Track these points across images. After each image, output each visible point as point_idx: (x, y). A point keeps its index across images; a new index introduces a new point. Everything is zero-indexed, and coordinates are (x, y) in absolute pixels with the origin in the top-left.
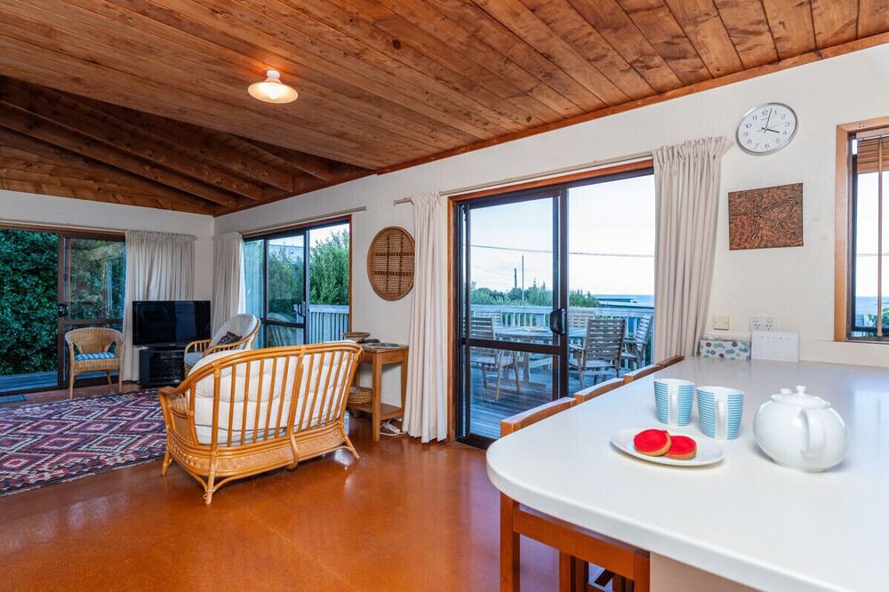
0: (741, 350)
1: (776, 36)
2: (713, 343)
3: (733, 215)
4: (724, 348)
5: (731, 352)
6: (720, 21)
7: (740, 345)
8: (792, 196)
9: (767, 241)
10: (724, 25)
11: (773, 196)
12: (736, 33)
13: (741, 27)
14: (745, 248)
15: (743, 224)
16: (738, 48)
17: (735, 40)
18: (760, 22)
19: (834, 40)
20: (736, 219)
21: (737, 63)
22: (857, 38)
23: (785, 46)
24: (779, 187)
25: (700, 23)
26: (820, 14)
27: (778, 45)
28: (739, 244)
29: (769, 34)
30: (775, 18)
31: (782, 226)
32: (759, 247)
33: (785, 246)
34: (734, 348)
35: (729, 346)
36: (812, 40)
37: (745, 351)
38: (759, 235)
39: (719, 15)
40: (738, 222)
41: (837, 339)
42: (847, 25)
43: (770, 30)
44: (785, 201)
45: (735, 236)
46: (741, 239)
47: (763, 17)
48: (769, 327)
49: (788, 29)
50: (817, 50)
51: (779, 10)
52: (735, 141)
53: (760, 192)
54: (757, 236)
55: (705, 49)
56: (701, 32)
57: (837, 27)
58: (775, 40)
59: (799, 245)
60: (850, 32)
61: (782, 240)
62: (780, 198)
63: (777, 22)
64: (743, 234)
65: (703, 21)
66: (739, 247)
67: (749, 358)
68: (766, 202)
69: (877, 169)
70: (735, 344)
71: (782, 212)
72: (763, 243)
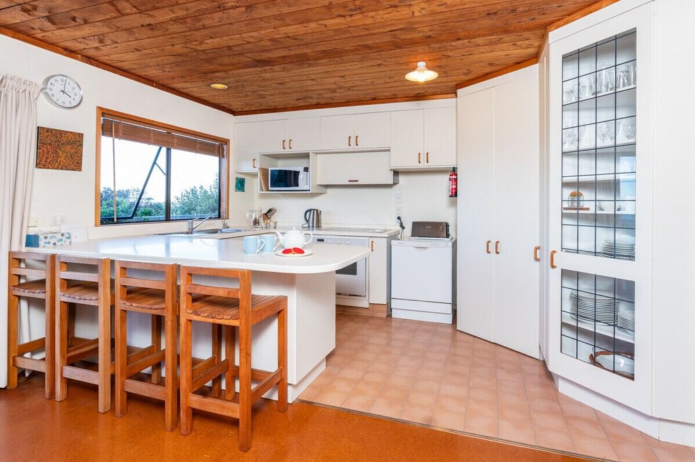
0: (66, 238)
2: (49, 236)
3: (41, 143)
4: (56, 238)
5: (61, 240)
7: (66, 235)
8: (77, 140)
9: (63, 166)
11: (68, 137)
14: (48, 168)
15: (48, 151)
20: (44, 147)
24: (71, 133)
28: (45, 165)
31: (72, 158)
32: (57, 168)
33: (73, 170)
34: (62, 237)
35: (59, 237)
37: (69, 238)
40: (45, 149)
41: (96, 226)
44: (74, 142)
45: (42, 159)
46: (46, 162)
48: (62, 222)
53: (61, 133)
54: (57, 161)
59: (79, 170)
61: (72, 166)
62: (72, 139)
64: (47, 158)
66: (45, 167)
67: (70, 243)
68: (64, 139)
69: (111, 136)
70: (63, 235)
71: (72, 148)
72: (61, 166)
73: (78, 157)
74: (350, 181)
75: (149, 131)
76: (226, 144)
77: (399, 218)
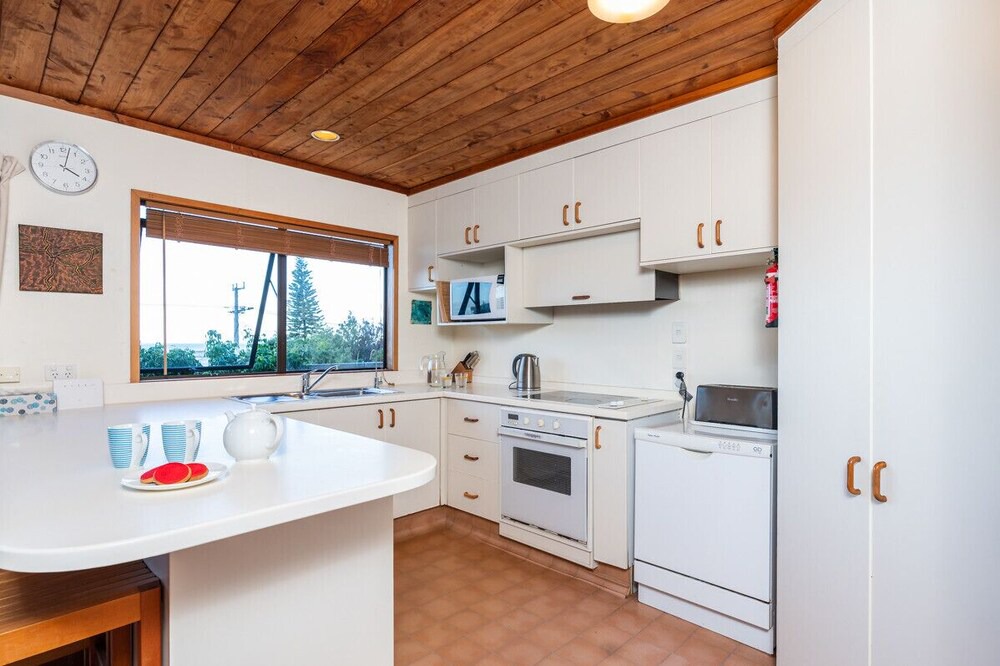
0: (46, 402)
1: (90, 83)
2: (9, 399)
3: (25, 251)
4: (25, 402)
5: (35, 405)
6: (49, 40)
7: (45, 397)
8: (92, 244)
9: (66, 286)
10: (50, 46)
11: (73, 240)
12: (56, 59)
13: (66, 57)
14: (40, 290)
15: (38, 265)
16: (48, 72)
17: (50, 64)
18: (86, 65)
19: (132, 112)
20: (30, 256)
21: (37, 83)
22: (147, 120)
23: (90, 94)
24: (79, 232)
25: (27, 27)
26: (136, 90)
27: (87, 91)
28: (33, 286)
29: (86, 78)
30: (101, 70)
31: (83, 273)
32: (56, 291)
33: (86, 292)
34: (38, 401)
35: (31, 399)
36: (116, 103)
37: (52, 402)
38: (58, 278)
39: (52, 34)
40: (31, 260)
41: (133, 381)
42: (148, 108)
43: (89, 76)
44: (87, 248)
45: (27, 275)
46: (35, 280)
47: (91, 63)
48: (68, 375)
49: (105, 84)
50: (115, 112)
51: (109, 67)
52: (27, 166)
53: (60, 233)
54: (54, 279)
55: (11, 52)
56: (22, 36)
57: (142, 105)
58: (87, 85)
59: (98, 293)
60: (146, 113)
61: (83, 287)
62: (80, 243)
63: (99, 73)
64: (38, 275)
65: (32, 29)
66: (32, 288)
67: (55, 410)
68: (66, 244)
69: (161, 236)
70: (38, 397)
71: (82, 258)
72: (62, 287)
73: (94, 271)
74: (575, 298)
75: (235, 227)
76: (392, 243)
77: (680, 376)
